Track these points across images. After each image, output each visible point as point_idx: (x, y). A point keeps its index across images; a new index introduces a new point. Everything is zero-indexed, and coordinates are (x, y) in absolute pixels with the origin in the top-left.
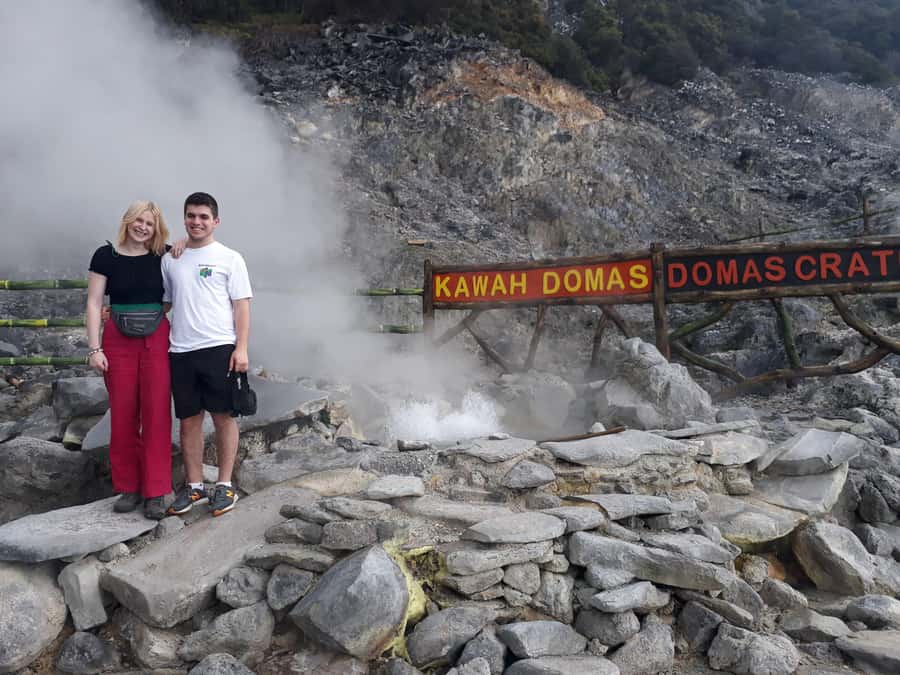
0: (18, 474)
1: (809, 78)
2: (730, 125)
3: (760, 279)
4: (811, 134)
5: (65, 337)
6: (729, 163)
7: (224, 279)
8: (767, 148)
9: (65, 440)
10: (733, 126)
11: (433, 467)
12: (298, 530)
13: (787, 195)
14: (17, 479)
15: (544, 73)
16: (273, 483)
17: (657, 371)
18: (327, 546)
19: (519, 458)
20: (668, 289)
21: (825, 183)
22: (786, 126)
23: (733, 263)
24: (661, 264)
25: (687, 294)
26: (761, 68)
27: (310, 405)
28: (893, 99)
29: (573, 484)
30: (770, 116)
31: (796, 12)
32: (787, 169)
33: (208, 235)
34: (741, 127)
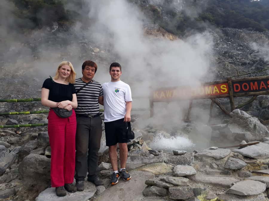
0: (31, 168)
1: (240, 30)
2: (218, 44)
3: (266, 88)
4: (242, 46)
5: (29, 117)
6: (221, 55)
7: (123, 94)
8: (230, 51)
9: (45, 154)
10: (219, 44)
11: (194, 161)
12: (157, 191)
13: (241, 64)
14: (31, 170)
15: (165, 31)
16: (132, 169)
17: (250, 120)
18: (173, 198)
19: (228, 157)
20: (234, 92)
21: (250, 59)
22: (234, 44)
23: (256, 83)
24: (231, 84)
25: (240, 94)
26: (225, 28)
27: (137, 139)
28: (265, 35)
29: (253, 166)
30: (229, 41)
31: (234, 11)
32: (238, 56)
33: (119, 77)
34: (221, 45)
